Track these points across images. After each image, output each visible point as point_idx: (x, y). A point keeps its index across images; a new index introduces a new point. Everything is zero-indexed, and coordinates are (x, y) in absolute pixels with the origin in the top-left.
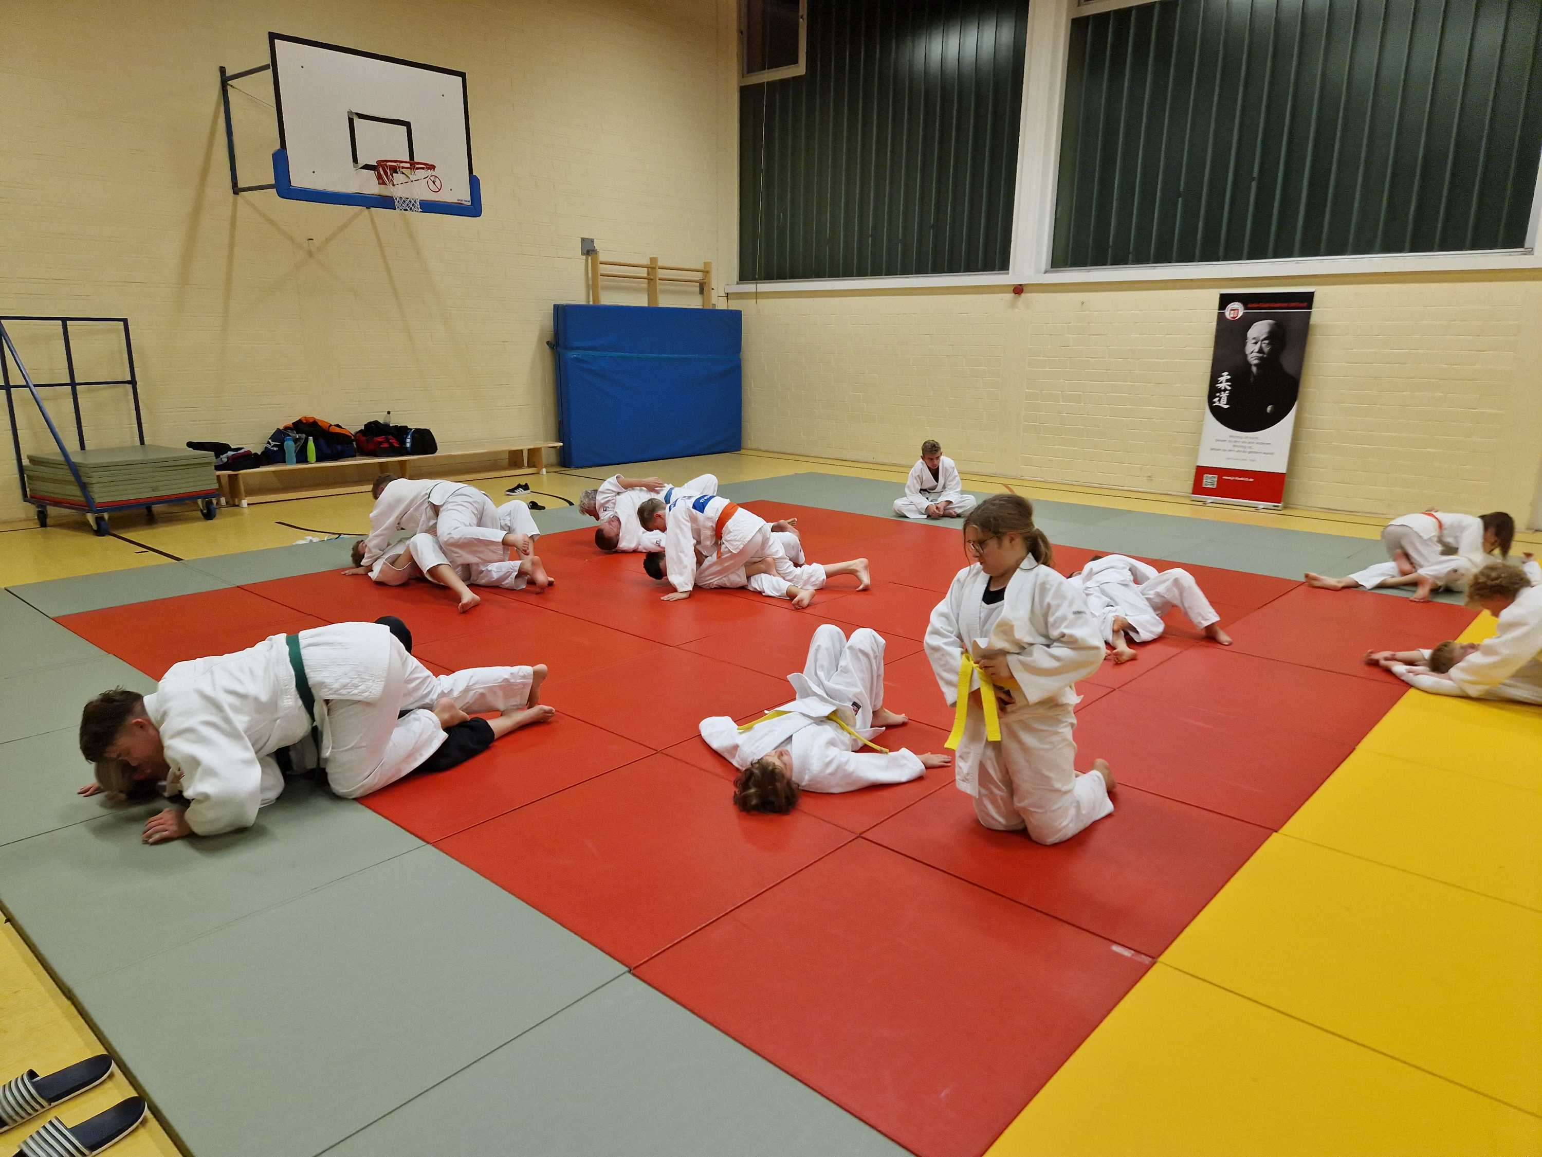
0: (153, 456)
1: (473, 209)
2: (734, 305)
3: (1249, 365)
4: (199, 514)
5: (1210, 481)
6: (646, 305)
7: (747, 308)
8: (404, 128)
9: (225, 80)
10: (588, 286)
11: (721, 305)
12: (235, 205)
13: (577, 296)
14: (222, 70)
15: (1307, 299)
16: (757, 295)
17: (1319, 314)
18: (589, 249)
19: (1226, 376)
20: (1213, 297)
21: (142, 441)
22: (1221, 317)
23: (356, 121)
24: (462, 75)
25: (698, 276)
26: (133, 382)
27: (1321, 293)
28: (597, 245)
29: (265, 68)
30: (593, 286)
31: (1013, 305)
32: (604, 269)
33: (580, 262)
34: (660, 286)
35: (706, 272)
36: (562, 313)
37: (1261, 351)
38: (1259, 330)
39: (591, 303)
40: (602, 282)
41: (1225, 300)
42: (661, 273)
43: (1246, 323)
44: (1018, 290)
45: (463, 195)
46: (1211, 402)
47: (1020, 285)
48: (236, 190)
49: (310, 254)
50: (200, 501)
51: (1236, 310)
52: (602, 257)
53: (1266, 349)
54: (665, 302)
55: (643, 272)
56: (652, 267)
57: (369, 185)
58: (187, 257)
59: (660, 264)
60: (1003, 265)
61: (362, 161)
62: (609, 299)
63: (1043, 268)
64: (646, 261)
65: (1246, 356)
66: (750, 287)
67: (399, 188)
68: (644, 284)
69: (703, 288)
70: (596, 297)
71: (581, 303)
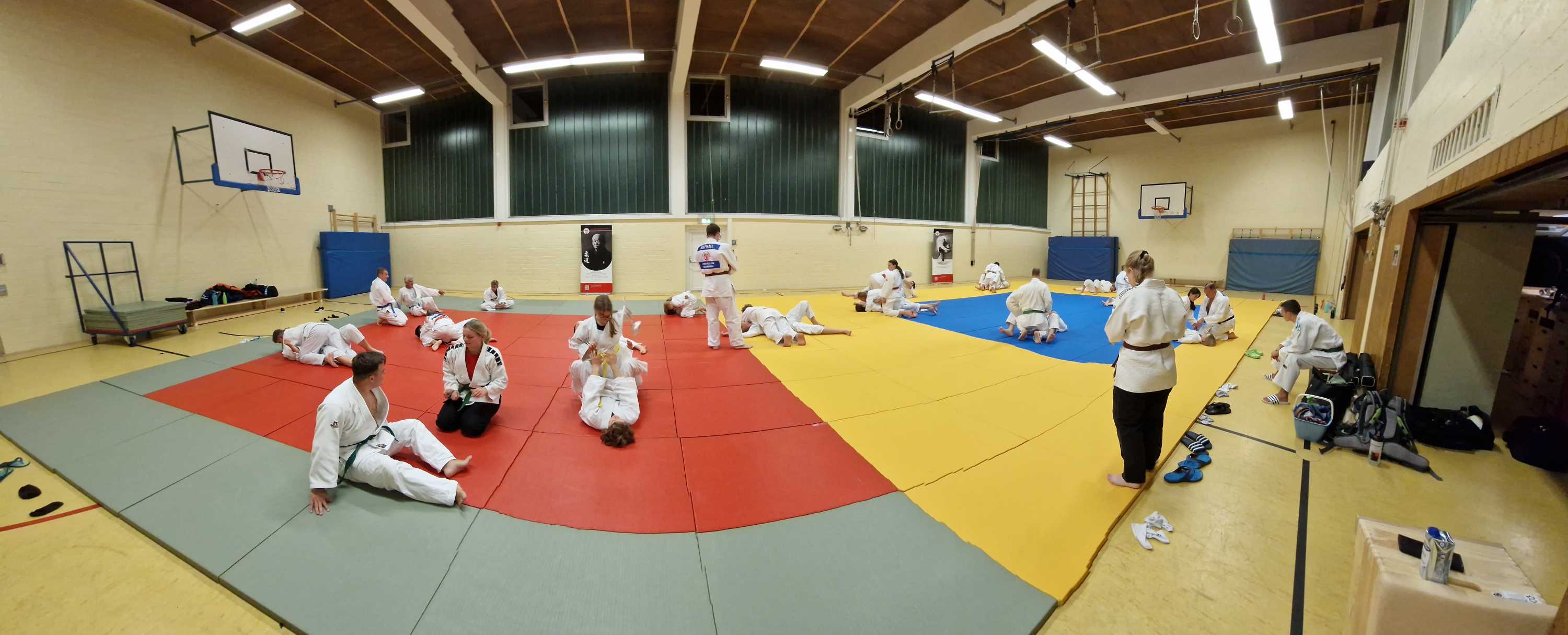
0: (147, 307)
1: (297, 192)
2: (385, 231)
3: (594, 249)
4: (177, 331)
5: (587, 288)
6: (353, 231)
7: (392, 233)
8: (268, 156)
9: (176, 133)
10: (331, 225)
11: (380, 231)
12: (182, 189)
13: (327, 228)
14: (174, 128)
15: (610, 227)
16: (395, 227)
17: (614, 232)
18: (331, 209)
19: (587, 253)
20: (579, 226)
21: (142, 299)
22: (582, 233)
23: (248, 153)
24: (291, 135)
25: (371, 220)
26: (137, 271)
27: (614, 226)
28: (334, 208)
29: (207, 126)
30: (334, 223)
31: (497, 230)
32: (338, 217)
33: (328, 215)
34: (359, 224)
35: (374, 218)
36: (323, 236)
37: (597, 244)
38: (596, 237)
39: (333, 231)
40: (338, 223)
41: (583, 227)
42: (359, 219)
43: (591, 235)
44: (499, 224)
45: (292, 186)
46: (583, 262)
47: (500, 222)
48: (183, 183)
49: (217, 211)
50: (178, 326)
51: (587, 231)
52: (337, 213)
53: (599, 243)
54: (361, 230)
55: (351, 218)
56: (355, 216)
57: (254, 180)
58: (160, 212)
59: (359, 215)
60: (491, 214)
61: (251, 170)
62: (340, 229)
63: (507, 216)
64: (352, 214)
65: (593, 246)
66: (392, 224)
67: (267, 182)
68: (352, 223)
69: (373, 225)
70: (335, 228)
71: (330, 231)
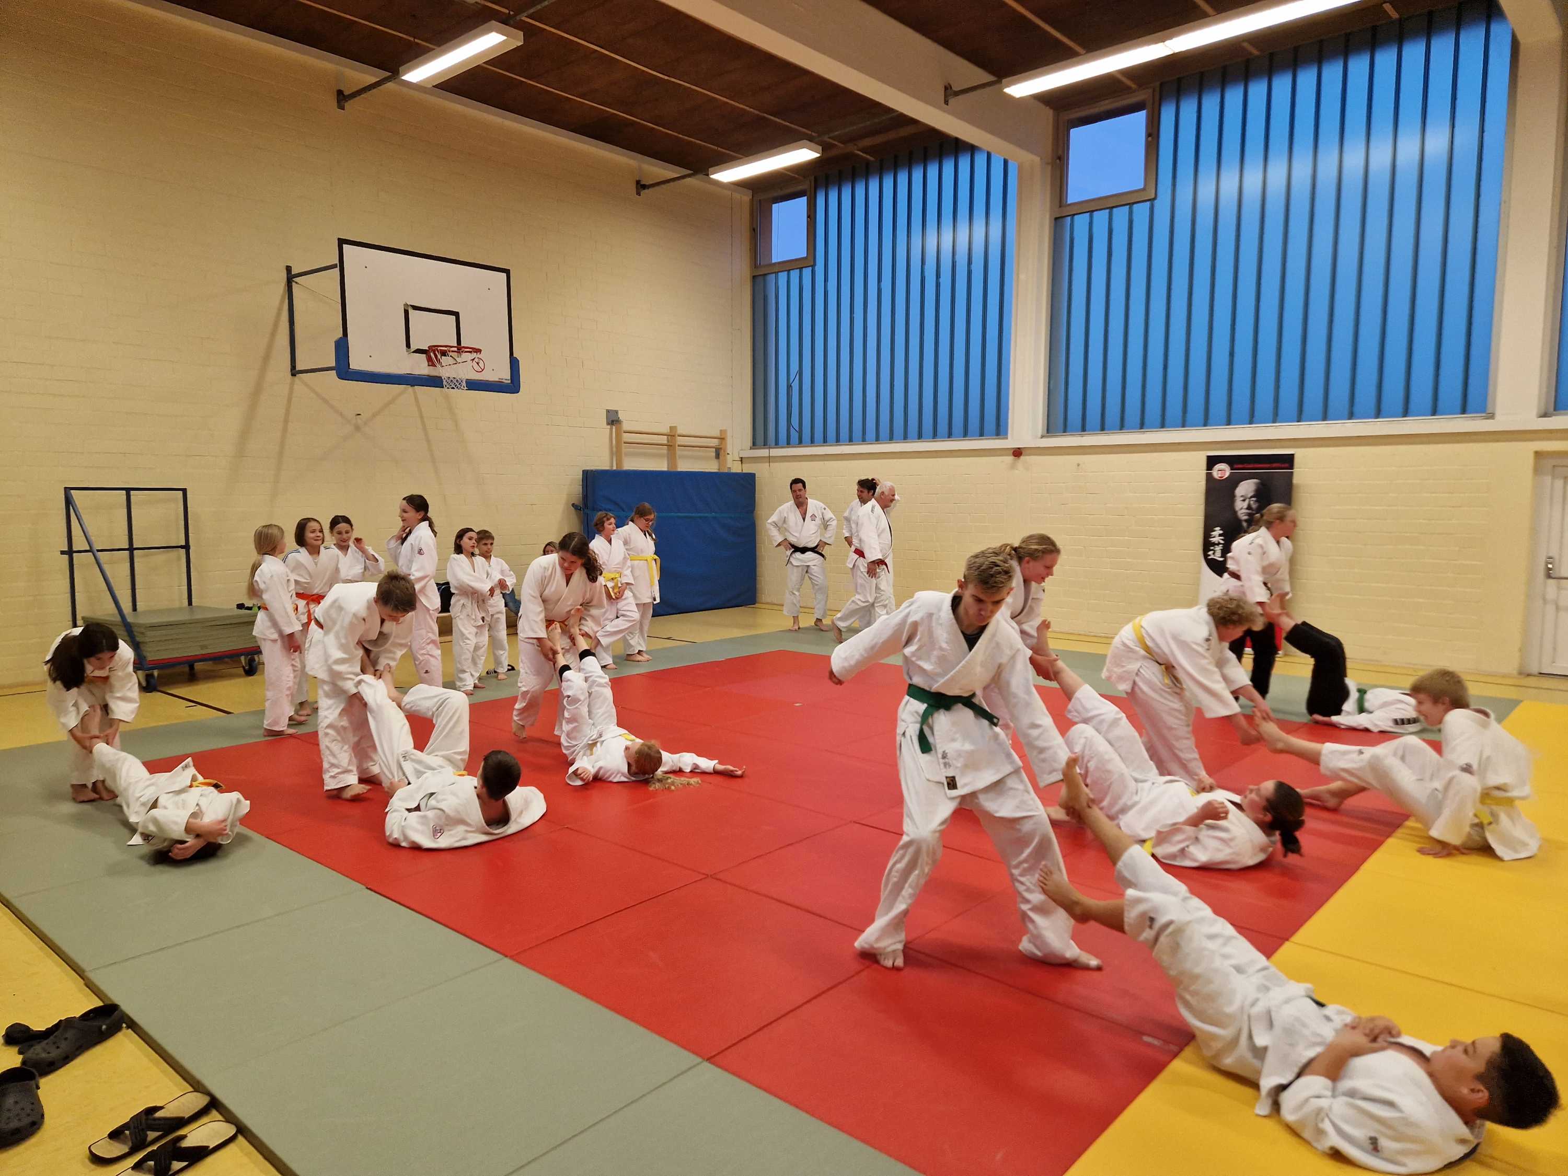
1: (513, 386)
2: (747, 469)
3: (1240, 521)
6: (665, 469)
7: (761, 471)
8: (454, 317)
9: (291, 278)
10: (612, 453)
11: (736, 468)
12: (292, 385)
13: (602, 462)
14: (289, 269)
15: (1288, 461)
16: (770, 459)
17: (1301, 474)
18: (613, 420)
19: (1218, 531)
20: (1200, 458)
21: (190, 603)
22: (1209, 477)
23: (411, 311)
24: (507, 272)
25: (715, 442)
26: (187, 547)
27: (1300, 455)
28: (621, 416)
29: (333, 267)
30: (616, 451)
31: (1012, 469)
32: (626, 437)
33: (605, 429)
34: (679, 451)
35: (722, 439)
36: (591, 479)
37: (1249, 507)
38: (1246, 488)
39: (615, 468)
40: (625, 449)
41: (1212, 462)
42: (680, 441)
43: (1232, 483)
44: (1018, 453)
45: (504, 374)
46: (1206, 556)
47: (1019, 448)
48: (294, 372)
49: (357, 427)
50: (243, 658)
51: (1222, 471)
52: (626, 426)
53: (1254, 506)
54: (684, 466)
55: (664, 440)
56: (672, 435)
57: (420, 367)
59: (680, 431)
60: (1000, 430)
61: (414, 347)
62: (632, 464)
63: (1038, 432)
64: (666, 430)
65: (1235, 512)
66: (764, 452)
67: (447, 369)
68: (664, 450)
69: (718, 453)
70: (619, 462)
71: (607, 468)
